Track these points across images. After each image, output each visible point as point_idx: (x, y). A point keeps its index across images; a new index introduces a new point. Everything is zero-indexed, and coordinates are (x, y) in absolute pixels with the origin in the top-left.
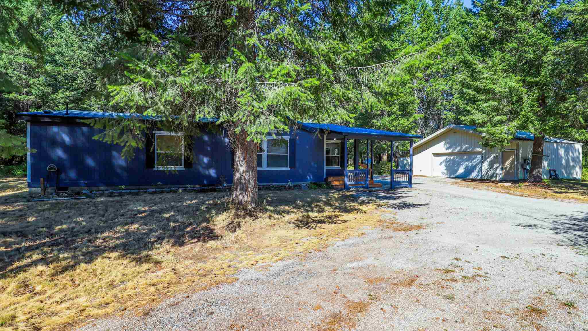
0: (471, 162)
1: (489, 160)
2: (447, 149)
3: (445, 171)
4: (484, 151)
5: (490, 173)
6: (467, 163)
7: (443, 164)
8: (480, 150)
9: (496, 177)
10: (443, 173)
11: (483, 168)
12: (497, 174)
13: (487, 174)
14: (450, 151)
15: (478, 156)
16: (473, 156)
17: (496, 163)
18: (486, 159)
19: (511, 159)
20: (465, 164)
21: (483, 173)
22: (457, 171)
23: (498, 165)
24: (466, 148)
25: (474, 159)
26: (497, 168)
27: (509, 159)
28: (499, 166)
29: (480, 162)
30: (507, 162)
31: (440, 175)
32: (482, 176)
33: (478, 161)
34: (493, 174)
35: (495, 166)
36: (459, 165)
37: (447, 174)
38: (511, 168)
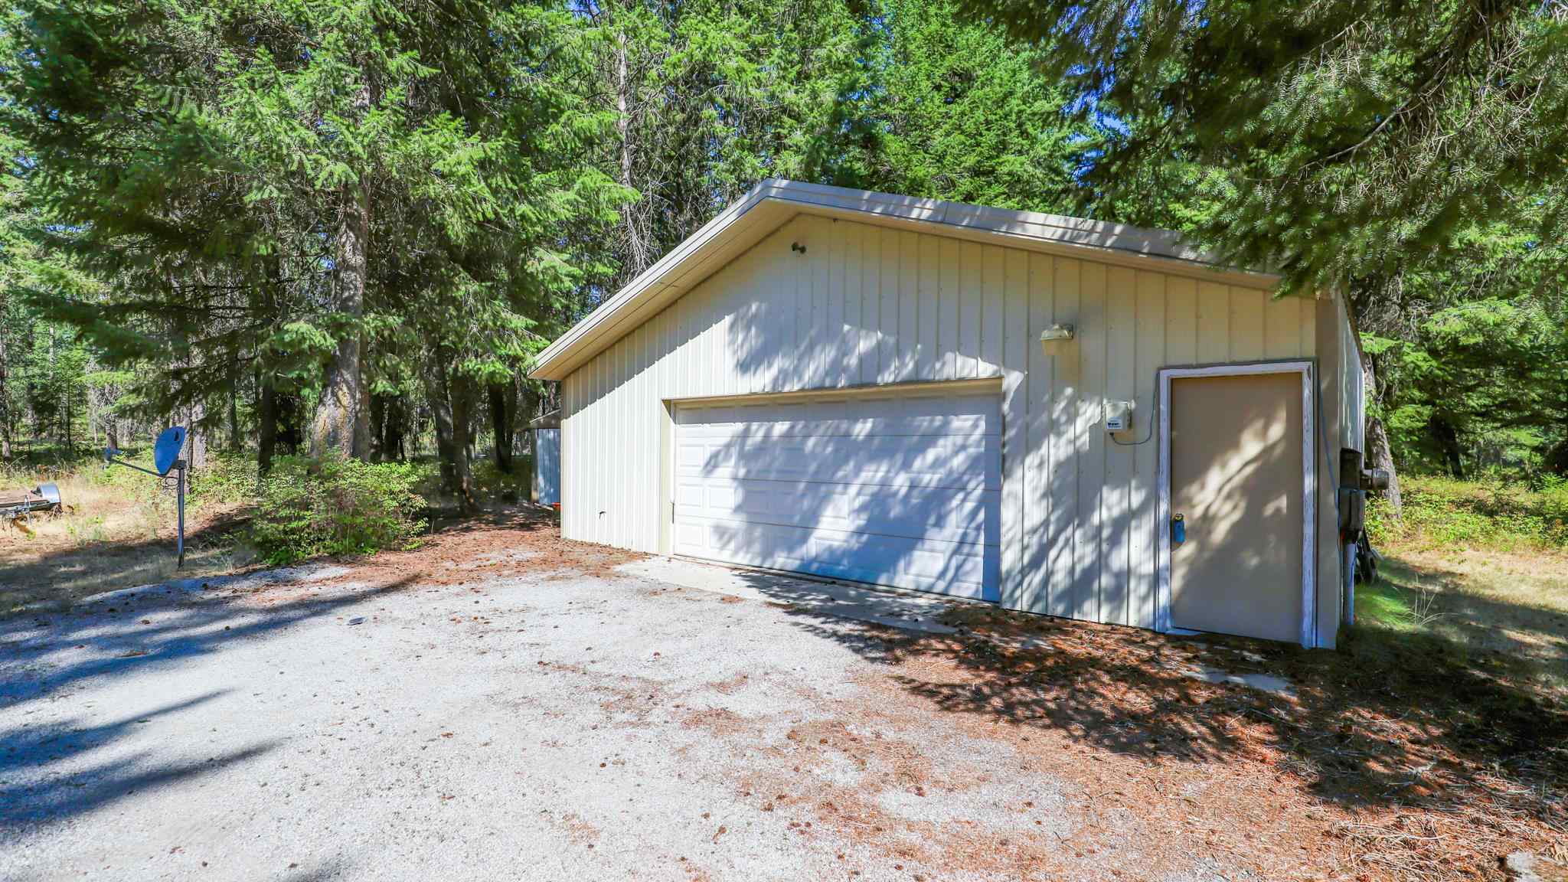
0: (906, 466)
1: (1055, 449)
2: (745, 366)
3: (737, 523)
4: (1013, 380)
5: (1062, 564)
6: (873, 473)
7: (726, 470)
8: (984, 369)
9: (1117, 596)
10: (722, 533)
11: (1008, 514)
12: (1124, 576)
13: (1036, 562)
14: (760, 381)
15: (962, 422)
16: (924, 422)
17: (1121, 482)
18: (1030, 443)
19: (1251, 447)
20: (865, 475)
21: (1009, 559)
22: (807, 526)
23: (1137, 498)
24: (878, 358)
25: (930, 438)
26: (1122, 525)
27: (1235, 445)
28: (1153, 499)
29: (974, 465)
30: (1215, 478)
31: (708, 547)
32: (993, 575)
33: (958, 462)
34: (1092, 573)
35: (1112, 503)
36: (822, 486)
37: (748, 543)
38: (1246, 531)
